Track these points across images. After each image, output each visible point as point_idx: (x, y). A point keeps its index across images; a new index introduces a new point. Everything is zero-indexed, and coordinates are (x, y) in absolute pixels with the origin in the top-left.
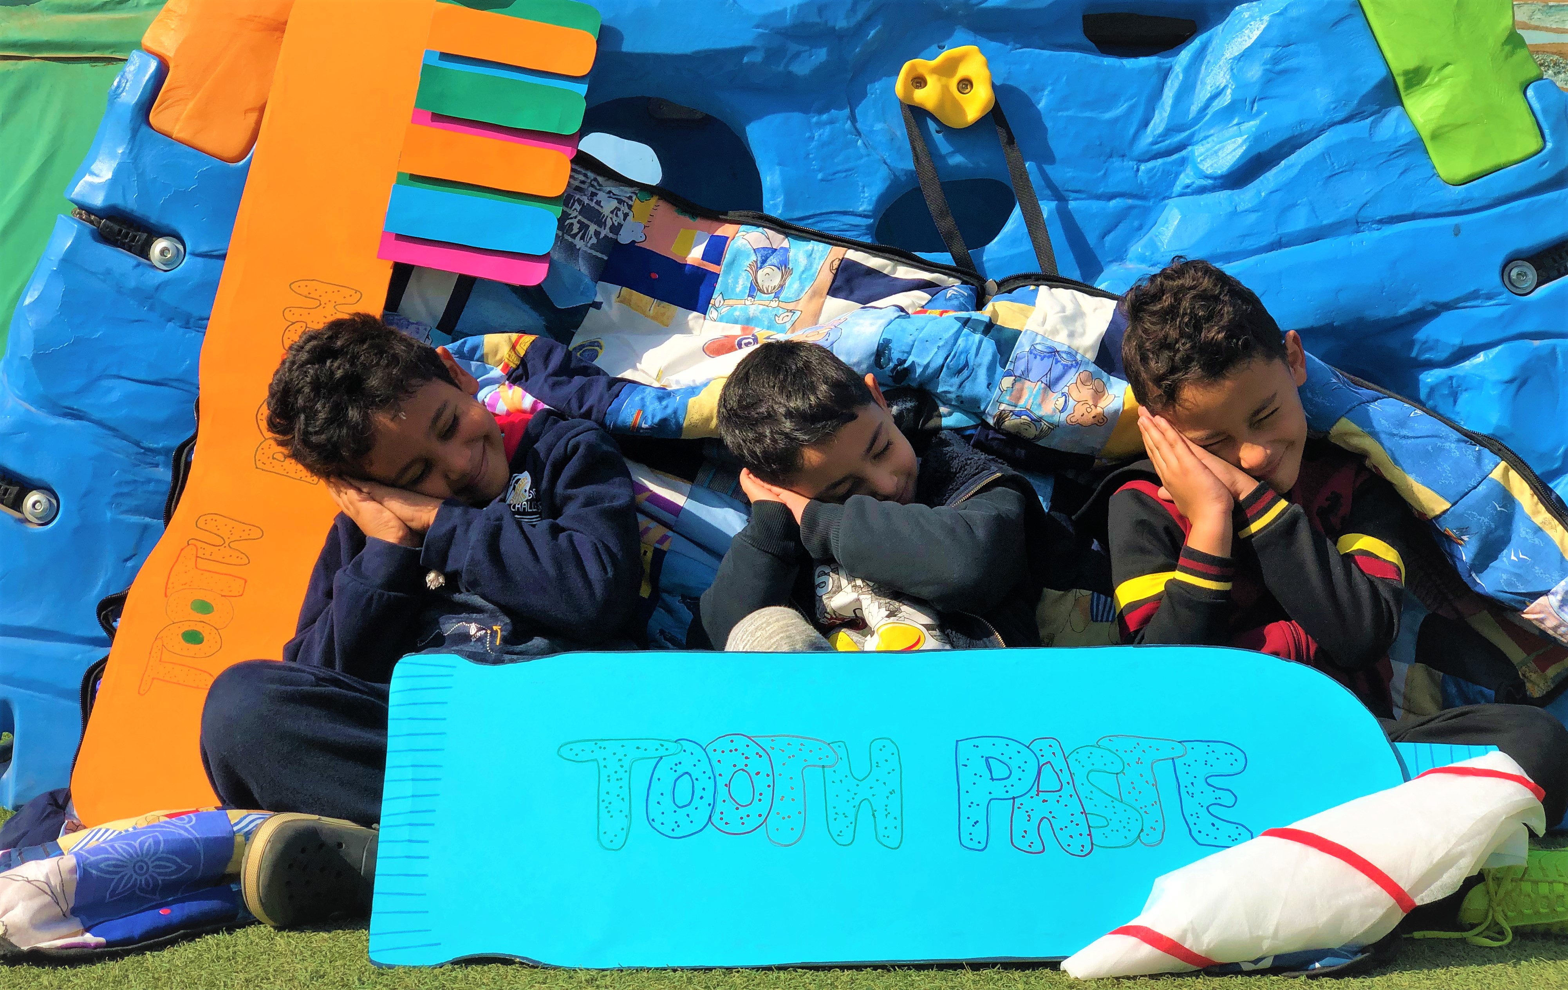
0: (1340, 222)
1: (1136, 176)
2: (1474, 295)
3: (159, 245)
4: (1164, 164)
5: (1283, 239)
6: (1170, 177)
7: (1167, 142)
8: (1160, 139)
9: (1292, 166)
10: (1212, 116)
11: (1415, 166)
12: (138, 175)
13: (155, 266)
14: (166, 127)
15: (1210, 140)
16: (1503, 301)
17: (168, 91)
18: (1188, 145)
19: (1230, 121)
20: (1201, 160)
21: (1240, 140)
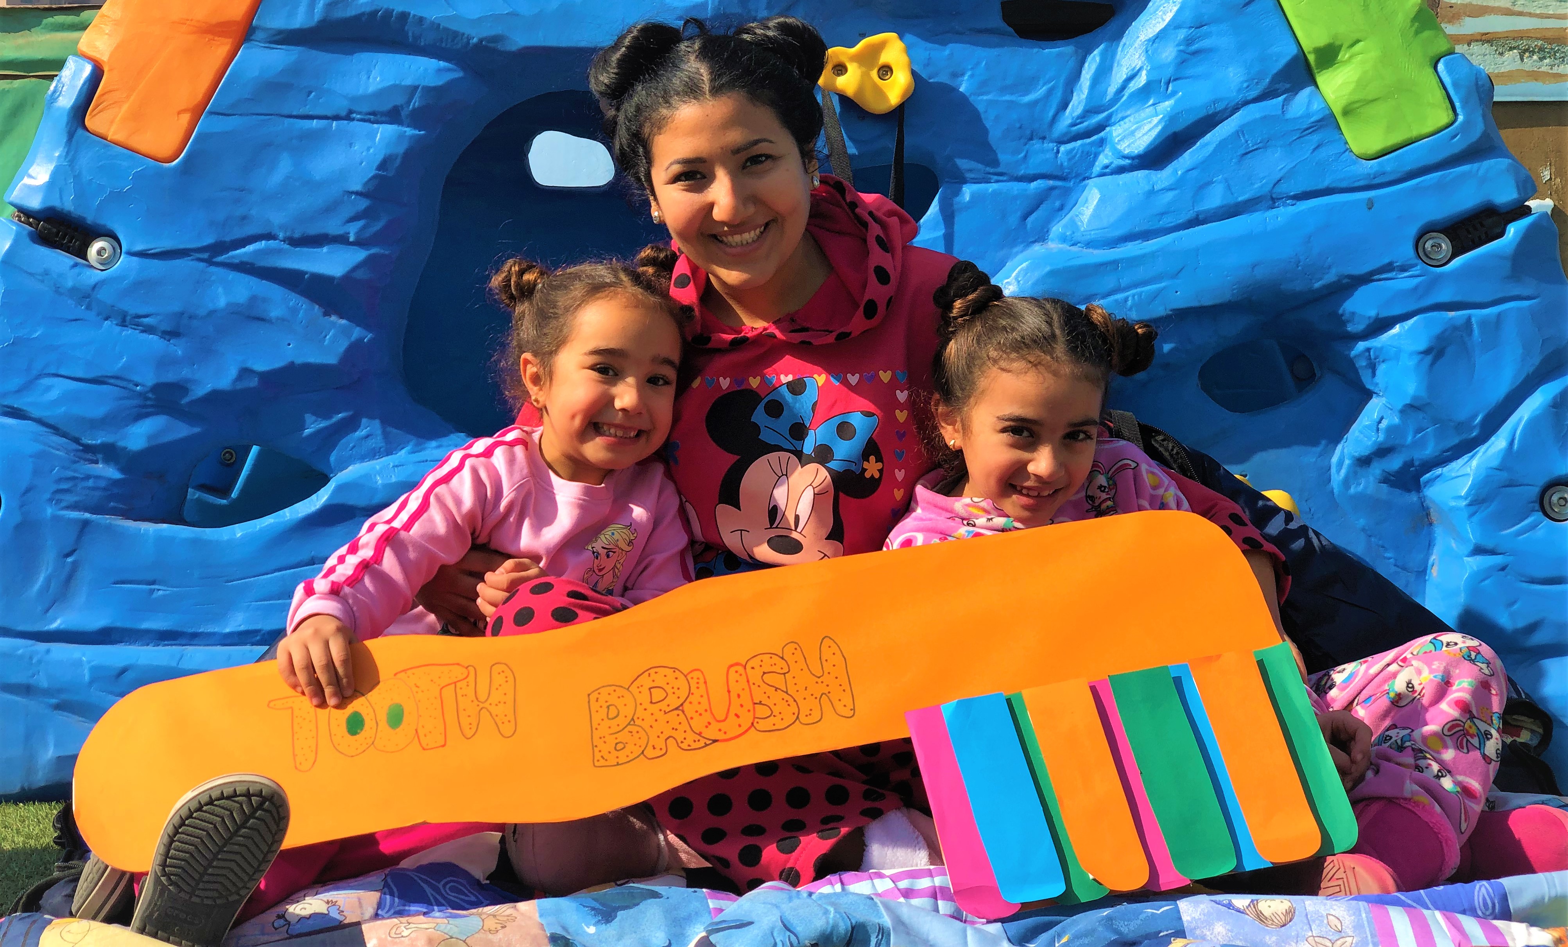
0: (1255, 199)
1: (1056, 157)
2: (1389, 267)
3: (97, 246)
4: (1082, 145)
5: (1200, 216)
6: (1090, 157)
7: (1085, 124)
8: (1078, 121)
9: (1206, 144)
10: (1128, 97)
11: (1328, 142)
12: (75, 177)
13: (92, 267)
14: (101, 130)
15: (1127, 120)
16: (1417, 273)
17: (103, 95)
18: (1107, 126)
19: (1146, 103)
20: (1119, 141)
21: (1156, 120)
